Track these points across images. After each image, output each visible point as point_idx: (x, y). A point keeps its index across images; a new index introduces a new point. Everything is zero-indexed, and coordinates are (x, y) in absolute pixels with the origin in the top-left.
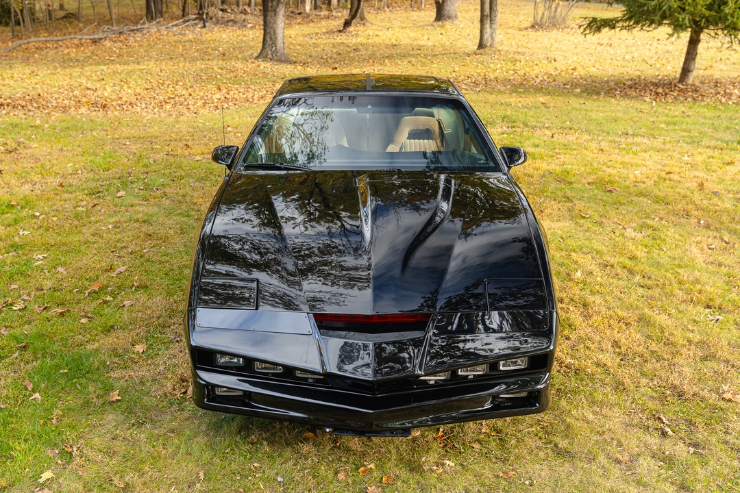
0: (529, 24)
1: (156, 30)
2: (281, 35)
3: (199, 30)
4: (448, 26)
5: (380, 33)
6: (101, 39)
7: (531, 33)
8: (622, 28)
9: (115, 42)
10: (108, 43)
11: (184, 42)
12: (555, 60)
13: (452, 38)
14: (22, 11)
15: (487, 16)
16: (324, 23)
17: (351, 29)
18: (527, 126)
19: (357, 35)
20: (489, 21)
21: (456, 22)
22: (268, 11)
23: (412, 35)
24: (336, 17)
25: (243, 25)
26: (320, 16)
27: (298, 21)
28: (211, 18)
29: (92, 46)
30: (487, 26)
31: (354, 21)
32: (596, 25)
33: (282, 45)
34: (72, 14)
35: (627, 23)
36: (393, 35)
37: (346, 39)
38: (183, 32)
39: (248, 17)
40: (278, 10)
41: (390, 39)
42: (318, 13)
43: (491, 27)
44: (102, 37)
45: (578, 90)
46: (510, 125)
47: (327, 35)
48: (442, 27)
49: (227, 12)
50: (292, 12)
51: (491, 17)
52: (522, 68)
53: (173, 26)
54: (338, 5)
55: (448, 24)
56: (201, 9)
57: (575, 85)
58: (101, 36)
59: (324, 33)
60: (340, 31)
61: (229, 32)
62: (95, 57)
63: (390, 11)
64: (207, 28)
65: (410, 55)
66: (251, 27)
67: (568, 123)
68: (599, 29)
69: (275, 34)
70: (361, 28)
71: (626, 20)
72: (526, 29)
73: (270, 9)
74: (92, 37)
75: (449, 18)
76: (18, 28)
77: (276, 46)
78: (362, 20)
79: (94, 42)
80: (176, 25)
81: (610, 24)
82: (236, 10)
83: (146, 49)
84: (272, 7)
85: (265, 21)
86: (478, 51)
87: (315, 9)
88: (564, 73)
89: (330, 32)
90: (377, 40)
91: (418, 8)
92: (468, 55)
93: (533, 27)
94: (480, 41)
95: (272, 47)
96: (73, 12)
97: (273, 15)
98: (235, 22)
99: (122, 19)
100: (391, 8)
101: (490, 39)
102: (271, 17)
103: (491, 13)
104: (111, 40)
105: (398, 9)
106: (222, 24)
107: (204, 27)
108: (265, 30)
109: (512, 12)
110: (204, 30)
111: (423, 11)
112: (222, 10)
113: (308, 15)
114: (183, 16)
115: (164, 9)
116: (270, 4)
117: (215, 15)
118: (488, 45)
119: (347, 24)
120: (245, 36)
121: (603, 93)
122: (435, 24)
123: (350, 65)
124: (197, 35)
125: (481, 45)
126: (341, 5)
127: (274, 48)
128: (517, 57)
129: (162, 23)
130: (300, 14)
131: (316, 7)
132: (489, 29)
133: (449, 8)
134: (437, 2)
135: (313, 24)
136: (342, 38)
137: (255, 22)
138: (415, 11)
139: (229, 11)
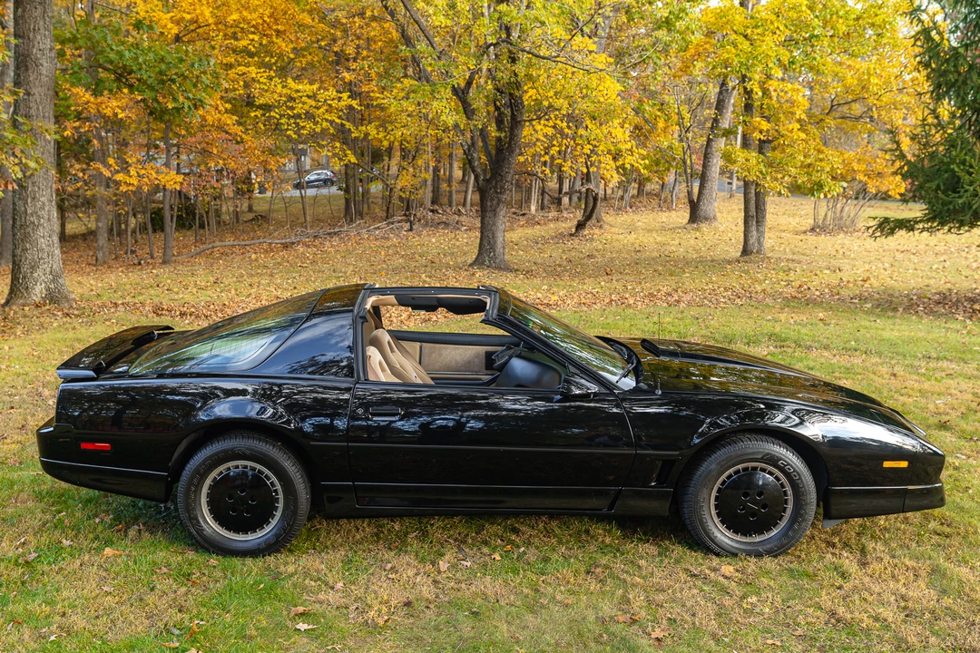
0: (807, 228)
1: (356, 233)
2: (501, 239)
3: (405, 233)
4: (705, 229)
5: (620, 237)
6: (293, 243)
7: (811, 238)
8: (923, 230)
9: (308, 246)
10: (301, 249)
11: (387, 247)
12: (840, 270)
13: (710, 243)
14: (207, 213)
15: (753, 217)
16: (552, 225)
17: (586, 232)
18: (800, 346)
19: (592, 239)
20: (754, 223)
21: (715, 224)
22: (486, 211)
23: (659, 239)
24: (567, 219)
25: (456, 228)
26: (547, 217)
27: (522, 223)
28: (419, 220)
29: (282, 251)
30: (754, 228)
31: (588, 223)
32: (888, 227)
33: (501, 250)
34: (261, 216)
35: (930, 224)
36: (636, 239)
37: (581, 246)
38: (386, 236)
39: (462, 219)
40: (498, 210)
41: (633, 244)
42: (546, 214)
43: (758, 230)
44: (294, 241)
45: (869, 305)
46: (778, 344)
47: (556, 240)
48: (697, 230)
49: (438, 213)
50: (514, 213)
51: (757, 217)
52: (797, 277)
53: (376, 229)
54: (570, 204)
55: (704, 227)
56: (408, 209)
57: (863, 299)
58: (293, 239)
59: (553, 238)
60: (571, 235)
61: (440, 236)
62: (285, 264)
63: (633, 212)
64: (414, 232)
65: (656, 262)
66: (466, 230)
67: (853, 343)
68: (892, 232)
69: (493, 237)
70: (598, 231)
71: (928, 221)
72: (805, 232)
73: (489, 209)
74: (283, 241)
75: (706, 219)
76: (202, 231)
77: (494, 251)
78: (598, 222)
79: (285, 246)
80: (379, 228)
81: (907, 225)
82: (448, 211)
83: (343, 255)
84: (491, 206)
85: (482, 223)
86: (742, 259)
87: (542, 209)
88: (851, 285)
89: (560, 236)
90: (616, 245)
91: (668, 208)
92: (729, 262)
93: (813, 230)
94: (744, 247)
95: (490, 253)
96: (263, 214)
97: (492, 216)
98: (446, 224)
99: (318, 220)
100: (634, 208)
101: (756, 244)
102: (490, 218)
103: (757, 213)
104: (305, 244)
105: (643, 209)
106: (431, 226)
107: (411, 230)
108: (482, 233)
109: (787, 212)
110: (411, 233)
111: (674, 212)
112: (432, 211)
113: (534, 217)
114: (387, 217)
115: (366, 209)
116: (489, 204)
117: (424, 216)
118: (755, 251)
119: (581, 226)
120: (458, 240)
121: (901, 309)
122: (688, 226)
123: (583, 274)
124: (402, 239)
125: (746, 251)
126: (573, 204)
127: (492, 254)
128: (791, 265)
129: (362, 225)
130: (524, 215)
131: (543, 207)
132: (755, 232)
133: (706, 208)
134: (691, 202)
135: (537, 227)
136: (575, 242)
137: (470, 224)
138: (666, 211)
139: (440, 212)
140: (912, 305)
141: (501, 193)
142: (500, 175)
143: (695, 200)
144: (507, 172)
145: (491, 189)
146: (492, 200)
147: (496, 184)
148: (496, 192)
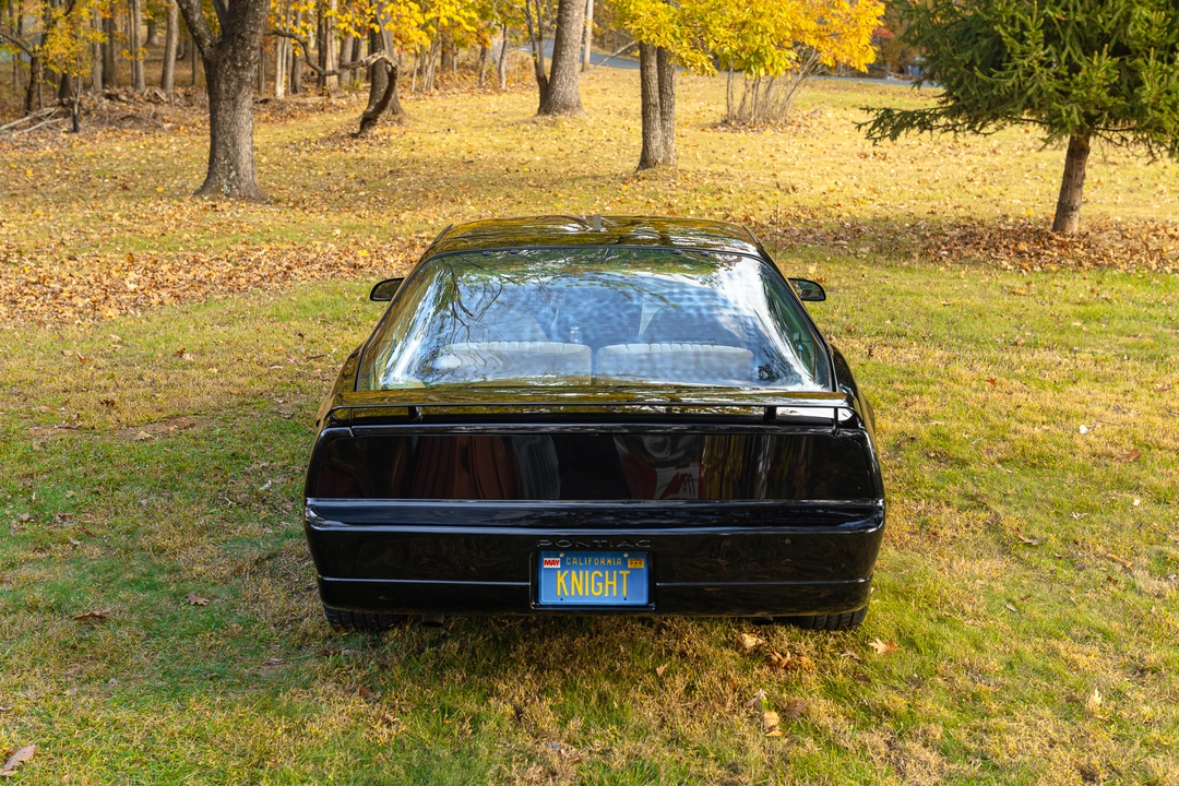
0: (718, 118)
2: (248, 146)
3: (65, 136)
4: (565, 123)
5: (434, 139)
8: (946, 129)
11: (37, 162)
12: (794, 189)
15: (655, 106)
16: (315, 118)
17: (377, 131)
19: (388, 143)
20: (658, 116)
21: (581, 115)
22: (219, 100)
23: (497, 141)
25: (154, 125)
26: (305, 105)
28: (88, 113)
30: (657, 124)
31: (381, 116)
32: (892, 124)
33: (249, 167)
36: (460, 141)
38: (32, 141)
39: (163, 110)
40: (240, 97)
41: (457, 150)
42: (303, 100)
43: (663, 127)
47: (330, 144)
48: (555, 125)
49: (120, 100)
51: (661, 106)
52: (735, 202)
53: (12, 129)
54: (342, 82)
55: (563, 119)
56: (65, 93)
59: (323, 141)
60: (354, 136)
61: (128, 140)
63: (441, 94)
64: (81, 133)
65: (505, 182)
66: (174, 130)
68: (898, 132)
69: (234, 145)
70: (395, 129)
72: (715, 127)
73: (224, 96)
75: (566, 107)
77: (237, 169)
78: (396, 114)
80: (16, 128)
81: (922, 121)
82: (136, 95)
84: (227, 91)
86: (638, 173)
87: (295, 91)
88: (820, 215)
89: (334, 138)
90: (430, 151)
91: (495, 88)
92: (624, 180)
93: (725, 122)
94: (643, 153)
95: (230, 171)
97: (229, 107)
98: (136, 120)
100: (442, 89)
101: (662, 150)
102: (227, 111)
103: (661, 99)
105: (456, 90)
106: (111, 123)
107: (75, 130)
108: (213, 137)
110: (75, 136)
111: (504, 95)
112: (109, 97)
113: (282, 106)
114: (28, 108)
116: (223, 87)
117: (95, 106)
118: (660, 160)
119: (368, 121)
120: (161, 147)
121: (916, 255)
122: (539, 119)
124: (61, 147)
125: (645, 162)
127: (234, 173)
128: (719, 183)
130: (267, 102)
131: (294, 88)
132: (659, 131)
133: (564, 89)
134: (541, 79)
135: (293, 122)
136: (360, 149)
137: (177, 119)
138: (490, 94)
139: (124, 98)
140: (930, 246)
141: (243, 68)
142: (240, 36)
143: (548, 76)
144: (252, 33)
145: (224, 61)
146: (228, 80)
147: (234, 52)
148: (235, 67)
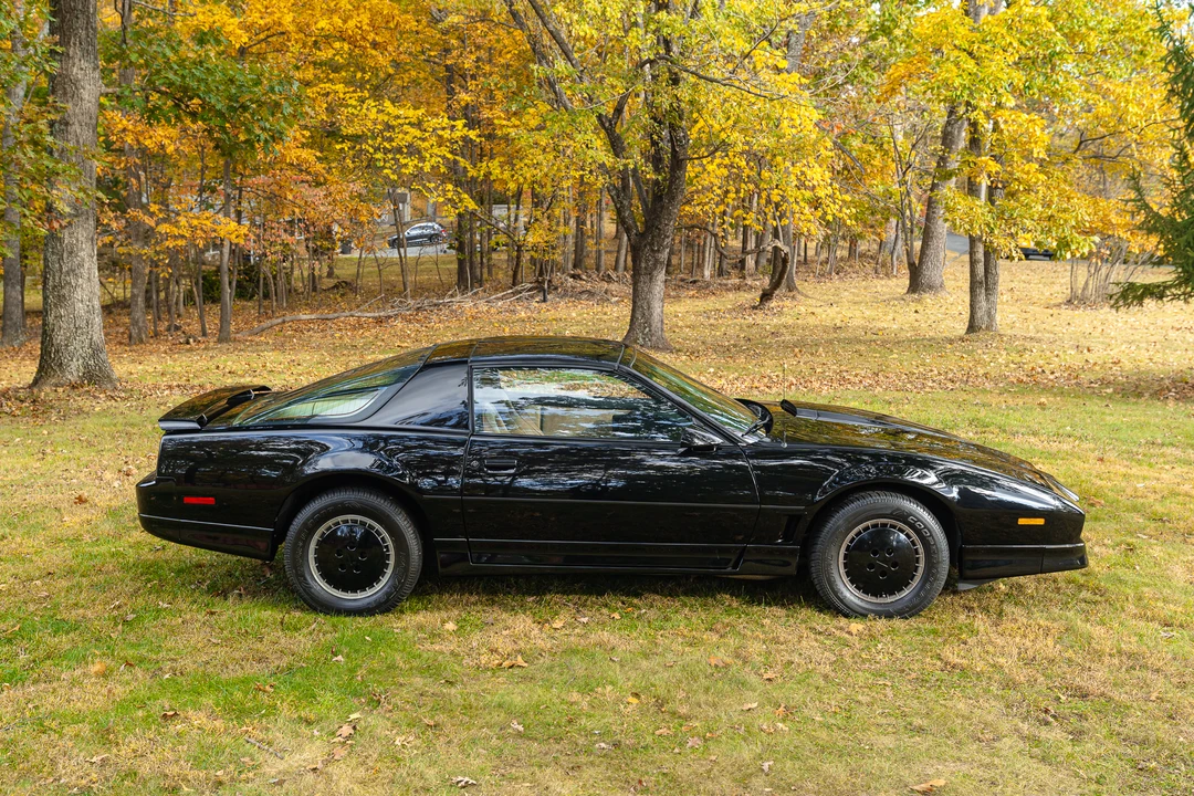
0: (1061, 298)
1: (472, 304)
2: (659, 310)
3: (536, 305)
4: (928, 300)
5: (817, 311)
6: (390, 317)
7: (1066, 313)
8: (1176, 297)
9: (410, 321)
10: (399, 324)
11: (513, 323)
12: (1089, 350)
13: (933, 318)
14: (275, 277)
15: (981, 283)
16: (731, 295)
17: (773, 304)
18: (1005, 431)
19: (781, 313)
20: (983, 291)
21: (943, 294)
22: (640, 275)
23: (868, 313)
24: (751, 287)
25: (604, 298)
26: (726, 285)
27: (691, 293)
28: (556, 289)
29: (375, 327)
30: (982, 297)
31: (777, 292)
32: (1133, 295)
33: (659, 325)
34: (345, 282)
35: (1182, 289)
36: (838, 313)
37: (767, 320)
38: (512, 308)
39: (614, 287)
40: (655, 273)
41: (833, 319)
42: (724, 281)
43: (988, 300)
44: (391, 314)
45: (1110, 391)
46: (979, 430)
47: (734, 314)
48: (919, 301)
49: (581, 279)
50: (682, 280)
51: (986, 283)
52: (1033, 358)
53: (498, 299)
54: (757, 268)
55: (928, 298)
56: (541, 274)
57: (1104, 383)
58: (390, 312)
59: (730, 311)
60: (755, 308)
61: (582, 308)
62: (379, 343)
63: (840, 278)
64: (548, 303)
65: (859, 342)
66: (617, 302)
67: (1068, 428)
68: (1140, 299)
69: (649, 308)
70: (788, 303)
71: (1180, 285)
72: (1059, 305)
73: (643, 272)
74: (377, 315)
75: (931, 287)
76: (266, 303)
77: (650, 326)
78: (790, 291)
79: (379, 321)
80: (502, 299)
81: (1156, 292)
82: (594, 276)
83: (455, 332)
84: (646, 268)
85: (635, 290)
86: (966, 337)
87: (719, 275)
88: (1097, 368)
89: (742, 308)
90: (811, 320)
91: (887, 275)
92: (951, 341)
93: (1069, 302)
94: (970, 321)
95: (645, 328)
96: (348, 280)
97: (647, 280)
98: (591, 294)
99: (420, 290)
100: (842, 274)
101: (986, 318)
102: (645, 283)
103: (986, 278)
104: (404, 319)
105: (854, 275)
106: (572, 296)
107: (544, 301)
108: (634, 302)
109: (1043, 280)
110: (544, 305)
111: (894, 279)
112: (573, 276)
113: (708, 285)
114: (514, 284)
115: (485, 276)
116: (643, 265)
117: (562, 283)
118: (983, 327)
119: (766, 296)
120: (605, 314)
121: (1147, 395)
122: (909, 297)
123: (764, 355)
124: (532, 312)
125: (972, 328)
126: (760, 269)
127: (647, 329)
128: (1028, 345)
129: (481, 294)
130: (695, 282)
131: (721, 272)
132: (984, 303)
133: (930, 273)
134: (911, 265)
135: (713, 298)
136: (759, 317)
137: (623, 294)
138: (882, 279)
139: (584, 277)
140: (1162, 390)
141: (658, 251)
142: (657, 228)
143: (917, 262)
144: (666, 225)
145: (645, 246)
146: (647, 261)
147: (652, 239)
148: (653, 250)
